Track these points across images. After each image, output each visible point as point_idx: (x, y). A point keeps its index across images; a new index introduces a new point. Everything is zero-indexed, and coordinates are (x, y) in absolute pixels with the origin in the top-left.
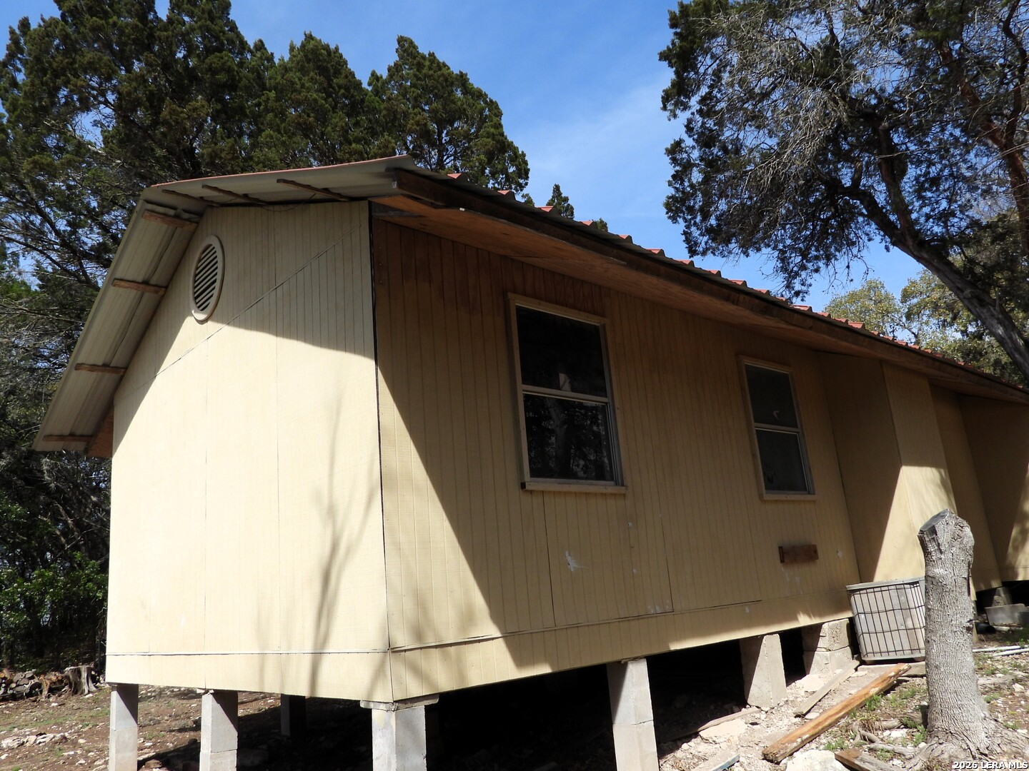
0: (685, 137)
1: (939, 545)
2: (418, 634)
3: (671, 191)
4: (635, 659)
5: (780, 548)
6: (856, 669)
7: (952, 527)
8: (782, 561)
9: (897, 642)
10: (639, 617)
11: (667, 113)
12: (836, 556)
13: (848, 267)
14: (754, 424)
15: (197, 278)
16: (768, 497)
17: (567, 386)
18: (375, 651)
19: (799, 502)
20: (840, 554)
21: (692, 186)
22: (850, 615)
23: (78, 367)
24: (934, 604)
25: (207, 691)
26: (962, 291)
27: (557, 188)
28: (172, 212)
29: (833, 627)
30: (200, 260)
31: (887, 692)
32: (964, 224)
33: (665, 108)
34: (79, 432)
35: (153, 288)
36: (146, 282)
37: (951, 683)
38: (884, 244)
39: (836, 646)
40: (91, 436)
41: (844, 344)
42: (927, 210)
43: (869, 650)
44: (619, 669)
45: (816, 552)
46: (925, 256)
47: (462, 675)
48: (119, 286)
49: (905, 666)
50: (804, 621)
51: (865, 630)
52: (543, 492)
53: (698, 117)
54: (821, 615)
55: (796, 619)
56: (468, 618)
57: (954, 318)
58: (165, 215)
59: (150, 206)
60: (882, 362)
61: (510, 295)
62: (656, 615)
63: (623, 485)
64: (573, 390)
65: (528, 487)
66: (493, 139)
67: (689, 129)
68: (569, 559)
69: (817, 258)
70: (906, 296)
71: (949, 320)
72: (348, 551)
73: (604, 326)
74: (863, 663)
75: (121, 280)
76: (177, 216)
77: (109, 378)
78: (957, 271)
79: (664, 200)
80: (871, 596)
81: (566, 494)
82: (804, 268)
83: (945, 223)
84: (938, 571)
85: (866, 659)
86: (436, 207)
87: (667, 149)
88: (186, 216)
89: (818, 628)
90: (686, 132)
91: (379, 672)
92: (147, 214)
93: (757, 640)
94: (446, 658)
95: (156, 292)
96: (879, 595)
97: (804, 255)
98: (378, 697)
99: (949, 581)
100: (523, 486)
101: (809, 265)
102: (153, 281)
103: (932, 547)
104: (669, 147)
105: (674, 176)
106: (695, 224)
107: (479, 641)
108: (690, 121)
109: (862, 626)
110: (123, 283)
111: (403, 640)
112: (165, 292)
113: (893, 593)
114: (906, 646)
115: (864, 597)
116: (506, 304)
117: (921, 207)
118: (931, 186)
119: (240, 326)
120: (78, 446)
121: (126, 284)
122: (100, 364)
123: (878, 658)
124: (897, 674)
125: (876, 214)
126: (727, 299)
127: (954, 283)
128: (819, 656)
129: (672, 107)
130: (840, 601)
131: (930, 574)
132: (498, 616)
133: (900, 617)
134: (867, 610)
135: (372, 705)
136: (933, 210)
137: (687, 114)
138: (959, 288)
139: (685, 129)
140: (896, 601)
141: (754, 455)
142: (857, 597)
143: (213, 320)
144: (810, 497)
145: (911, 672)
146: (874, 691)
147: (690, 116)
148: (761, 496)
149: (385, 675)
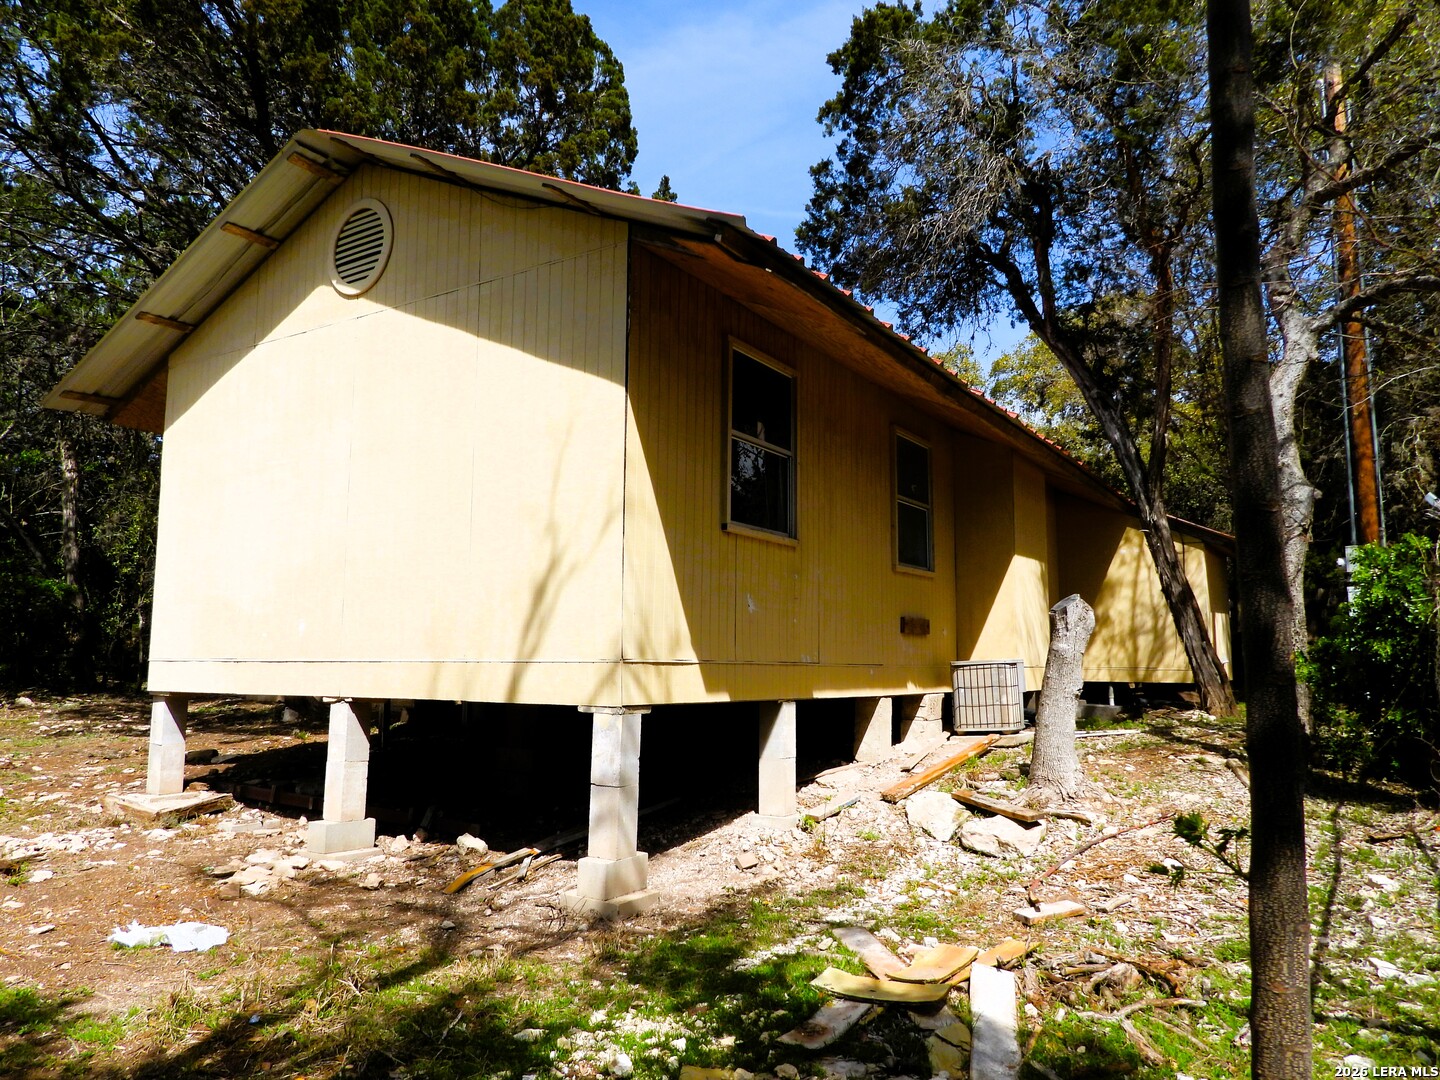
0: (835, 159)
1: (1067, 624)
2: (642, 651)
3: (807, 217)
4: (788, 701)
5: (903, 619)
6: (948, 739)
7: (1080, 610)
8: (902, 631)
9: (990, 715)
10: (794, 664)
11: (823, 128)
12: (943, 634)
13: (973, 338)
14: (897, 496)
15: (340, 243)
16: (901, 568)
17: (762, 436)
18: (603, 661)
19: (921, 577)
20: (945, 633)
21: (828, 215)
22: (949, 690)
23: (140, 316)
24: (1053, 673)
25: (340, 700)
26: (1089, 391)
27: (666, 181)
28: (321, 160)
29: (932, 701)
30: (347, 223)
31: (981, 756)
32: (1104, 321)
33: (820, 120)
34: (105, 392)
35: (266, 240)
36: (259, 232)
37: (1055, 740)
38: (1010, 318)
39: (932, 717)
40: (118, 400)
41: (997, 430)
42: (1072, 300)
43: (963, 721)
44: (774, 707)
45: (928, 626)
46: (1060, 346)
47: (668, 693)
48: (230, 231)
49: (997, 736)
50: (912, 689)
51: (962, 703)
52: (736, 535)
53: (853, 141)
54: (924, 686)
55: (904, 686)
56: (675, 643)
57: (1041, 404)
58: (314, 161)
59: (300, 149)
60: (1014, 451)
61: (730, 338)
62: (807, 664)
63: (795, 538)
64: (767, 440)
65: (729, 529)
66: (618, 113)
67: (841, 151)
68: (750, 601)
69: (941, 321)
70: (997, 369)
71: (1035, 405)
72: (573, 569)
73: (795, 379)
74: (954, 733)
75: (234, 224)
76: (326, 165)
77: (172, 333)
78: (1086, 368)
79: (797, 226)
80: (974, 672)
81: (753, 539)
82: (924, 328)
83: (1086, 317)
84: (1061, 645)
85: (959, 730)
86: (737, 259)
87: (811, 168)
88: (335, 166)
89: (919, 698)
90: (837, 154)
91: (608, 679)
92: (295, 156)
93: (875, 700)
94: (659, 674)
95: (268, 245)
96: (981, 672)
97: (927, 315)
98: (603, 701)
99: (1069, 655)
100: (724, 527)
101: (932, 326)
102: (268, 233)
103: (1060, 625)
104: (815, 165)
105: (814, 201)
106: (823, 259)
107: (682, 664)
108: (845, 143)
109: (960, 699)
110: (234, 229)
111: (631, 654)
112: (278, 247)
113: (994, 671)
114: (998, 720)
115: (967, 673)
116: (725, 347)
117: (1068, 297)
118: (1080, 275)
119: (416, 313)
120: (100, 409)
121: (238, 231)
122: (167, 315)
123: (971, 729)
124: (990, 743)
125: (1020, 292)
126: (922, 375)
127: (1082, 380)
128: (916, 725)
129: (829, 122)
130: (942, 675)
131: (1054, 647)
132: (697, 644)
133: (996, 694)
134: (968, 685)
135: (593, 710)
136: (1077, 302)
137: (844, 135)
138: (1085, 386)
139: (836, 150)
140: (995, 679)
141: (893, 526)
142: (960, 672)
143: (371, 299)
144: (929, 574)
145: (998, 744)
146: (972, 754)
147: (846, 137)
148: (894, 567)
149: (614, 683)
